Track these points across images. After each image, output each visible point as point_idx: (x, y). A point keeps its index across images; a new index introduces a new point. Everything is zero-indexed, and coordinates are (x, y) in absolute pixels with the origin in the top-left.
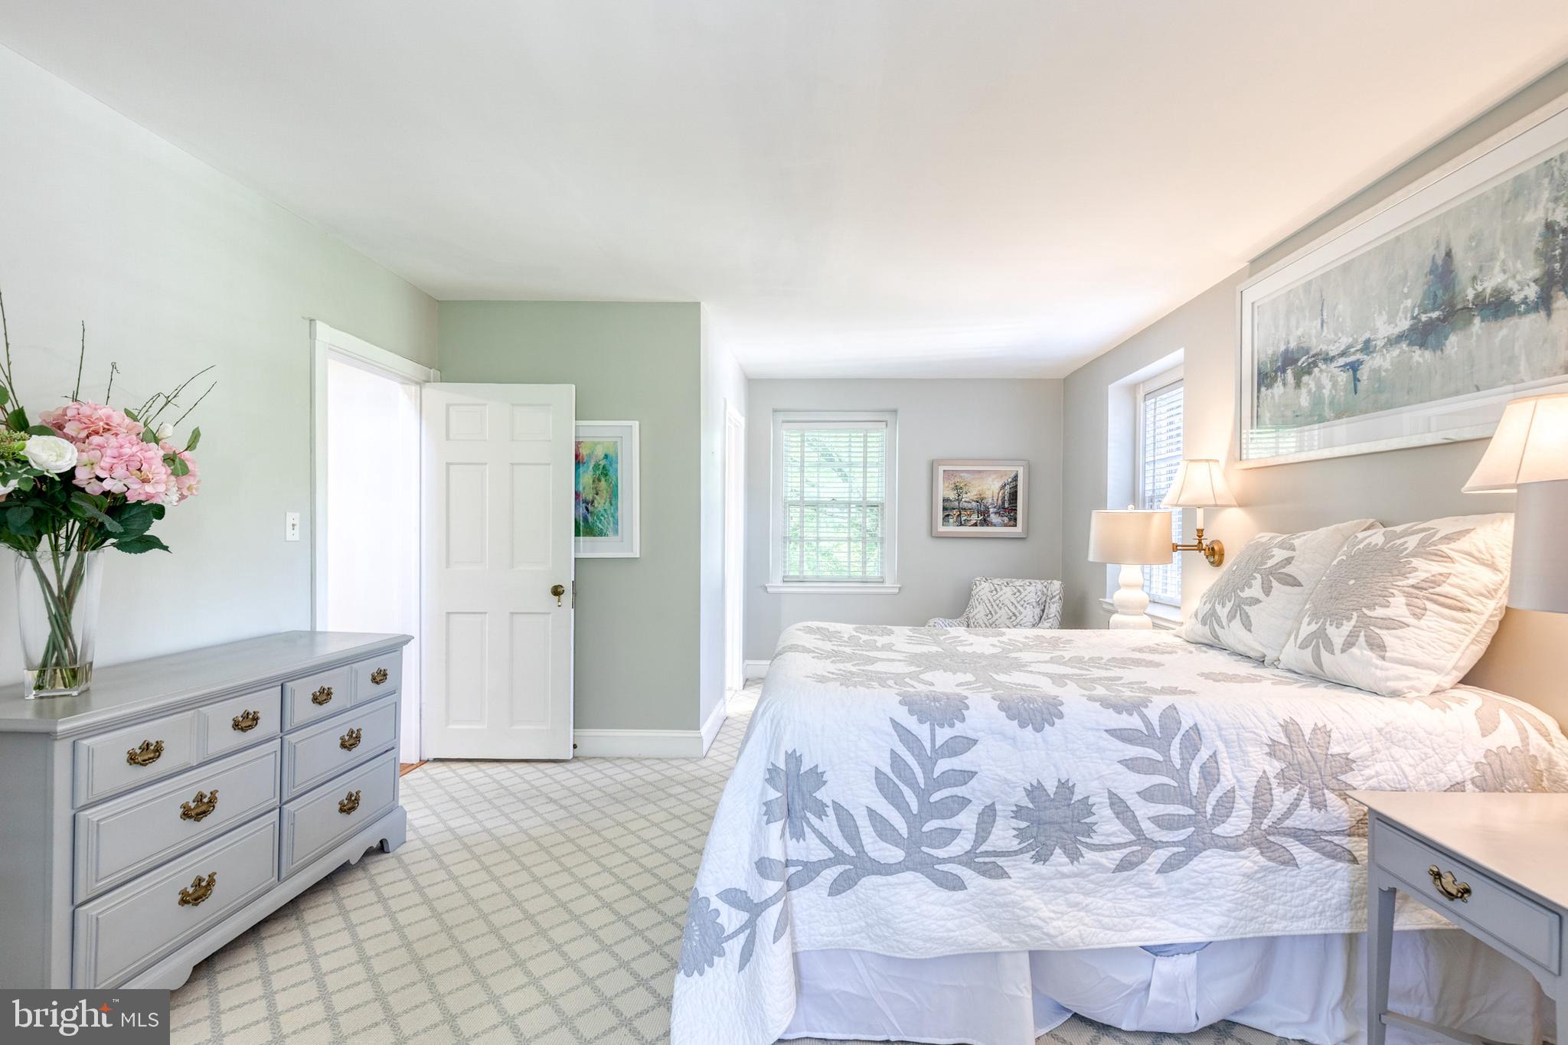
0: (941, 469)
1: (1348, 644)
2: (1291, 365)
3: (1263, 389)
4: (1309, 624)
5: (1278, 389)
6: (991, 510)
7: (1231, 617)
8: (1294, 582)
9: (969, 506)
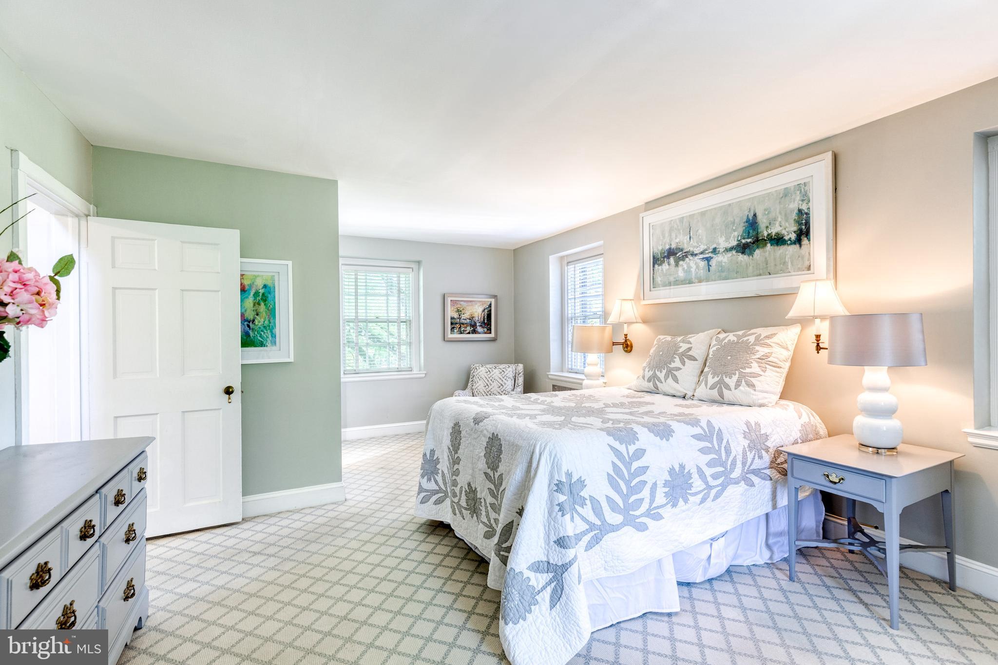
0: (450, 299)
1: (737, 386)
2: (673, 255)
3: (656, 266)
4: (713, 378)
5: (665, 266)
6: (478, 324)
7: (666, 378)
8: (693, 358)
9: (465, 322)
